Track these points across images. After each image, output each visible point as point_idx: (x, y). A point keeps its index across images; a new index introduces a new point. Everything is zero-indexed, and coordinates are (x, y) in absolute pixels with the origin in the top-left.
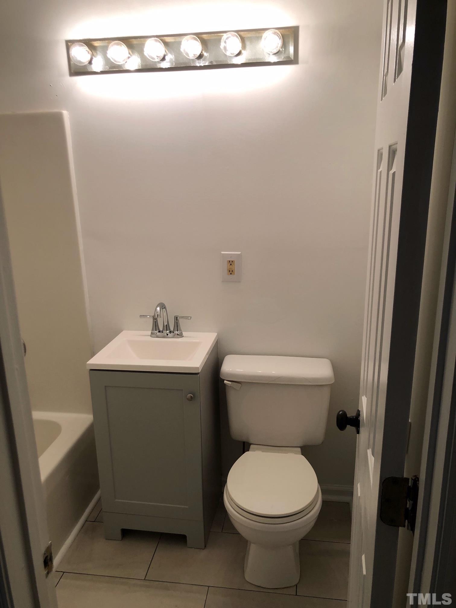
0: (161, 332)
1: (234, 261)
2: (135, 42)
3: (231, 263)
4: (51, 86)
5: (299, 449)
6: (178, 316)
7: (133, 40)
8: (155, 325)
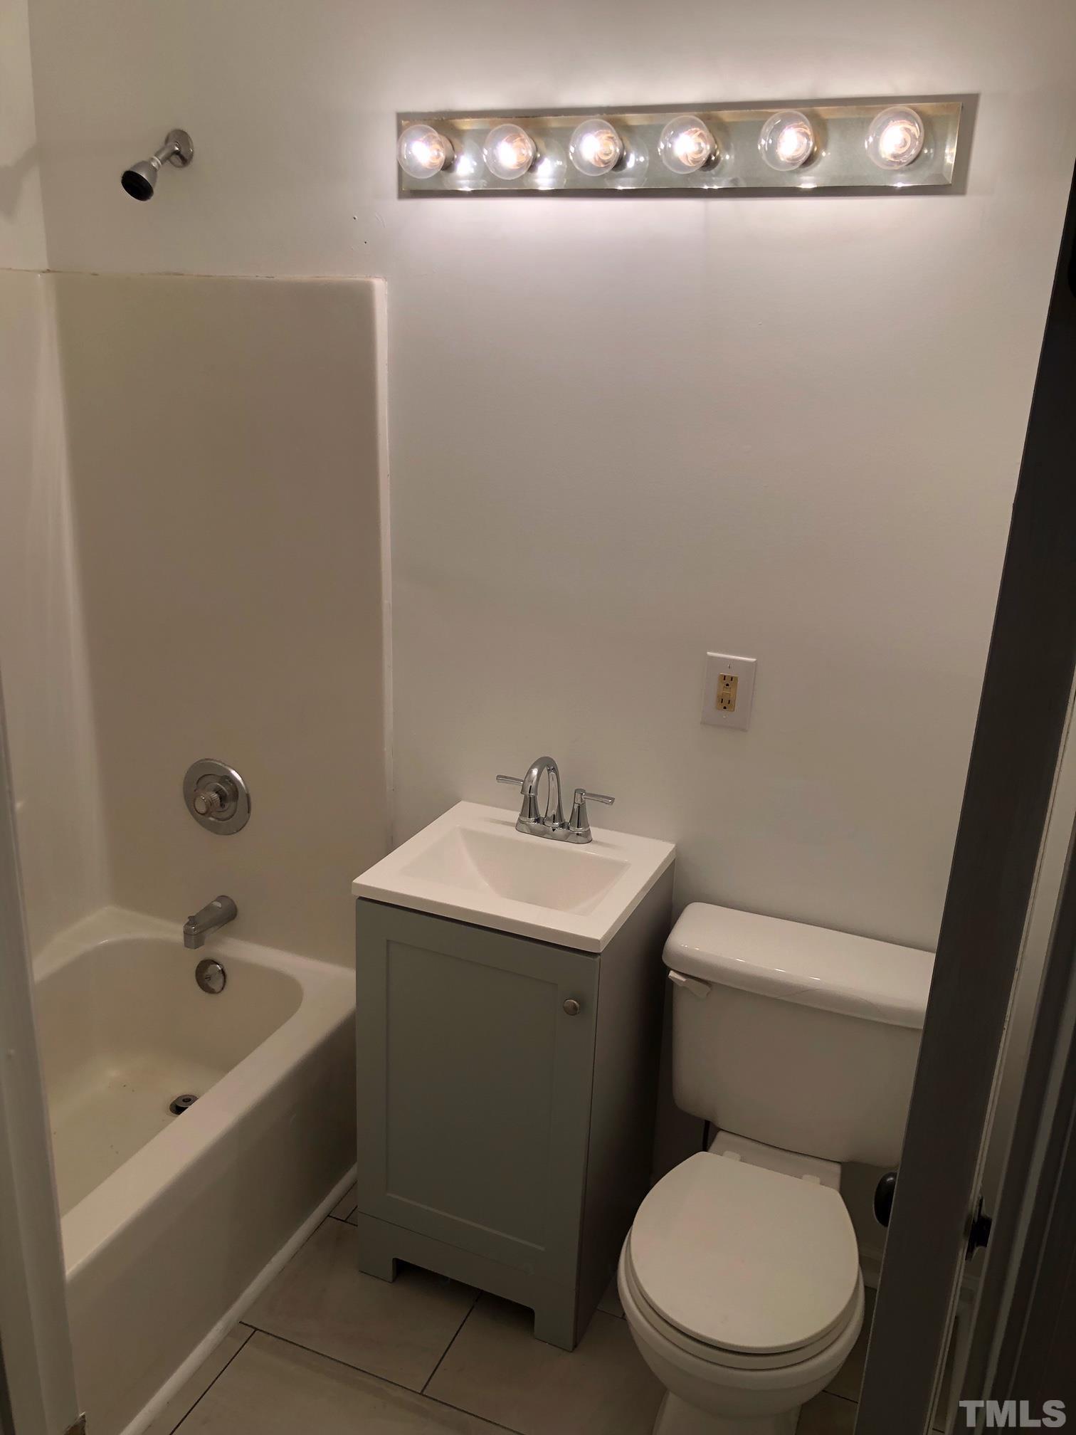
0: (541, 821)
1: (736, 678)
2: (554, 122)
3: (728, 682)
4: (355, 218)
5: (837, 1169)
6: (584, 792)
7: (548, 117)
8: (530, 808)
